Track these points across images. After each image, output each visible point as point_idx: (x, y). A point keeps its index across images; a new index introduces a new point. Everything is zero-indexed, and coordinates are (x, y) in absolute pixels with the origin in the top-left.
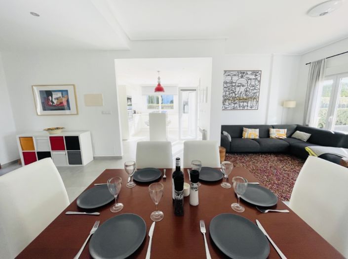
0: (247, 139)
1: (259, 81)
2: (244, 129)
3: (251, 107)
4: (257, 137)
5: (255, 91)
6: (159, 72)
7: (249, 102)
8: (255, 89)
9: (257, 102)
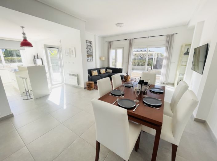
0: (94, 76)
1: (92, 47)
2: (92, 71)
3: (90, 60)
4: (97, 74)
5: (91, 52)
6: (23, 27)
7: (89, 57)
8: (91, 51)
9: (92, 57)
